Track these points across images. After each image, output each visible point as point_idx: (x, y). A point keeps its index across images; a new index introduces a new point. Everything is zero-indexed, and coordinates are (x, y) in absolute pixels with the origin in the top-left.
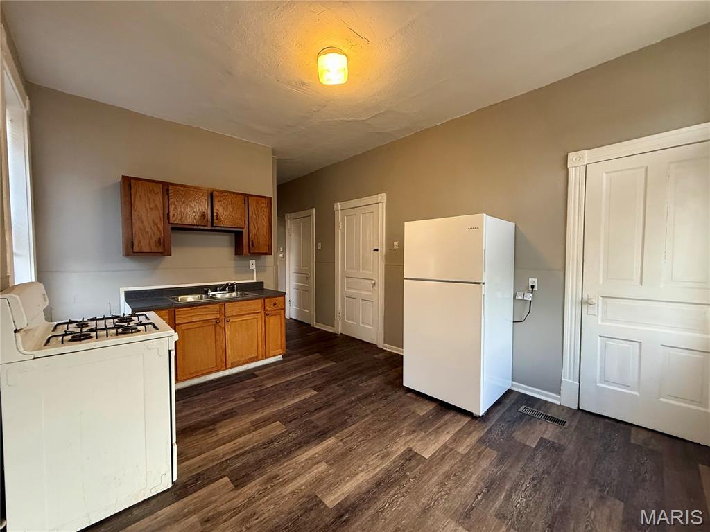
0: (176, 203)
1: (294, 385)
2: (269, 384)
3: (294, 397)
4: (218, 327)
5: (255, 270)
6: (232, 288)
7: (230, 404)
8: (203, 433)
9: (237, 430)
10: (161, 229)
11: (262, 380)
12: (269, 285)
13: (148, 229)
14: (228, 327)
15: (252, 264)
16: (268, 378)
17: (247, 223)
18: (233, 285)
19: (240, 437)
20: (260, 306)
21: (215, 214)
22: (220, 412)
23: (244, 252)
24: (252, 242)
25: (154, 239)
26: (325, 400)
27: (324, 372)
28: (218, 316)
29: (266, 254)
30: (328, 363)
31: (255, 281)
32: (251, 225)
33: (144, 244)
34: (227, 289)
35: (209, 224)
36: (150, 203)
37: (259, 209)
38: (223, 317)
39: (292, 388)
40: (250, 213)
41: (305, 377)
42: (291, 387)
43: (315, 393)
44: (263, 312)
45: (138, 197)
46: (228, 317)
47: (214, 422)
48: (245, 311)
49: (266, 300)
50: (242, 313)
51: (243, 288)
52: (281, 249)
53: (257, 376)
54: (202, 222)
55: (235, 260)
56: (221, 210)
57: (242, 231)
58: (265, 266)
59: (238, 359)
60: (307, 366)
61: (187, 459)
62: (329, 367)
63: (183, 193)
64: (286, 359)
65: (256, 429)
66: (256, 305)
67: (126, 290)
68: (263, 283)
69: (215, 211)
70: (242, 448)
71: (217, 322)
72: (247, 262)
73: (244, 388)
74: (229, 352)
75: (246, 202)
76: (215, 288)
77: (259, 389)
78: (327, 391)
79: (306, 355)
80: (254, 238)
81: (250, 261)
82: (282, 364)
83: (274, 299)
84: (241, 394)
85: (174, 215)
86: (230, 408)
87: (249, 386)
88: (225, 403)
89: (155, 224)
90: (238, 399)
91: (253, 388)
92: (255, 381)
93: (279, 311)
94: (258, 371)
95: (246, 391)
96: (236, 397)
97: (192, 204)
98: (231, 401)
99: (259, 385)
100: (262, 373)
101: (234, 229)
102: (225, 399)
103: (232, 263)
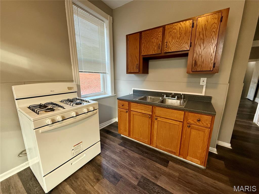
0: (145, 43)
4: (150, 120)
5: (205, 86)
6: (179, 97)
7: (127, 172)
8: (95, 177)
10: (138, 60)
11: (165, 174)
14: (156, 122)
15: (203, 81)
16: (169, 176)
17: (193, 45)
18: (181, 95)
20: (183, 117)
21: (166, 44)
25: (135, 65)
28: (151, 114)
31: (203, 94)
32: (197, 46)
33: (132, 68)
35: (163, 52)
36: (134, 47)
38: (154, 115)
44: (185, 122)
46: (157, 116)
48: (169, 116)
49: (191, 114)
50: (166, 117)
53: (166, 166)
54: (158, 51)
55: (188, 77)
56: (170, 39)
57: (187, 54)
58: (216, 84)
59: (160, 145)
63: (148, 35)
66: (179, 115)
67: (134, 89)
68: (211, 98)
69: (166, 41)
71: (149, 117)
72: (198, 79)
73: (148, 168)
74: (155, 138)
75: (194, 25)
76: (168, 95)
77: (152, 179)
80: (197, 57)
81: (201, 79)
82: (196, 173)
83: (200, 115)
84: (140, 171)
85: (143, 50)
86: (123, 175)
87: (151, 170)
88: (128, 169)
89: (136, 57)
90: (134, 173)
91: (152, 174)
92: (161, 169)
93: (203, 128)
94: (174, 162)
95: (145, 171)
96: (135, 170)
97: (153, 40)
98: (131, 170)
99: (157, 175)
100: (173, 167)
101: (180, 53)
102: (132, 165)
103: (186, 80)
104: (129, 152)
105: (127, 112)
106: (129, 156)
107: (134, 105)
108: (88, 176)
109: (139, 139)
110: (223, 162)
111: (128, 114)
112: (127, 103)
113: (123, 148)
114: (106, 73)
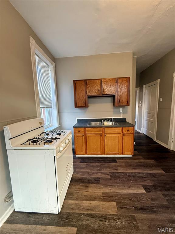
0: (89, 87)
1: (133, 178)
2: (121, 170)
3: (130, 187)
4: (101, 137)
5: (122, 113)
7: (100, 174)
8: (84, 186)
9: (95, 194)
10: (85, 98)
11: (118, 166)
12: (129, 120)
13: (81, 98)
14: (105, 138)
15: (121, 110)
16: (121, 166)
17: (117, 91)
18: (111, 119)
19: (94, 201)
20: (120, 130)
21: (103, 89)
22: (94, 177)
23: (116, 105)
24: (119, 100)
25: (83, 101)
26: (150, 203)
27: (154, 176)
28: (102, 133)
29: (126, 105)
30: (159, 170)
31: (122, 117)
32: (119, 92)
33: (80, 103)
34: (109, 121)
35: (101, 94)
36: (81, 89)
37: (123, 84)
38: (104, 133)
39: (131, 180)
40: (119, 86)
41: (141, 175)
42: (131, 178)
43: (144, 191)
44: (122, 133)
45: (77, 87)
46: (106, 134)
47: (90, 182)
48: (113, 132)
49: (124, 128)
50: (111, 133)
51: (116, 121)
52: (140, 102)
53: (117, 163)
54: (98, 93)
55: (114, 108)
56: (105, 87)
57: (115, 96)
58: (127, 111)
59: (109, 152)
60: (144, 167)
61: (72, 199)
62: (159, 173)
63: (91, 83)
64: (134, 157)
65: (104, 200)
66: (118, 130)
67: (78, 119)
68: (125, 119)
69: (103, 88)
70: (92, 210)
71: (101, 135)
72: (119, 109)
73: (109, 167)
74: (106, 148)
75: (117, 82)
76: (105, 120)
77: (115, 171)
78: (153, 195)
79: (145, 158)
80: (120, 98)
81: (120, 109)
82: (131, 160)
83: (128, 128)
84: (106, 171)
85: (88, 92)
86: (99, 177)
87: (111, 168)
88: (99, 173)
89: (83, 96)
90: (104, 173)
91: (113, 169)
92: (115, 165)
93: (130, 134)
94: (119, 159)
95: (109, 169)
96: (104, 171)
97: (95, 86)
98: (101, 173)
99: (116, 169)
100: (120, 162)
101: (111, 95)
102: (100, 170)
103: (112, 110)
104: (92, 164)
105: (83, 136)
106: (93, 167)
107: (89, 130)
108: (78, 189)
109: (94, 153)
110: (136, 151)
111: (84, 137)
112: (83, 129)
113: (85, 163)
114: (52, 108)
